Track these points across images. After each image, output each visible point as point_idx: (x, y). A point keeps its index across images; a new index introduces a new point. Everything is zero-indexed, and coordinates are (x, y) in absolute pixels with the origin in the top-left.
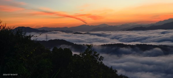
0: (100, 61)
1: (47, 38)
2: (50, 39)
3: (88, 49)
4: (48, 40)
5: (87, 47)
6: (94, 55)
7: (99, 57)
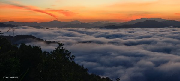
0: (71, 60)
1: (14, 34)
2: (18, 35)
3: (59, 47)
4: (15, 35)
5: (59, 46)
6: (65, 53)
7: (71, 55)
